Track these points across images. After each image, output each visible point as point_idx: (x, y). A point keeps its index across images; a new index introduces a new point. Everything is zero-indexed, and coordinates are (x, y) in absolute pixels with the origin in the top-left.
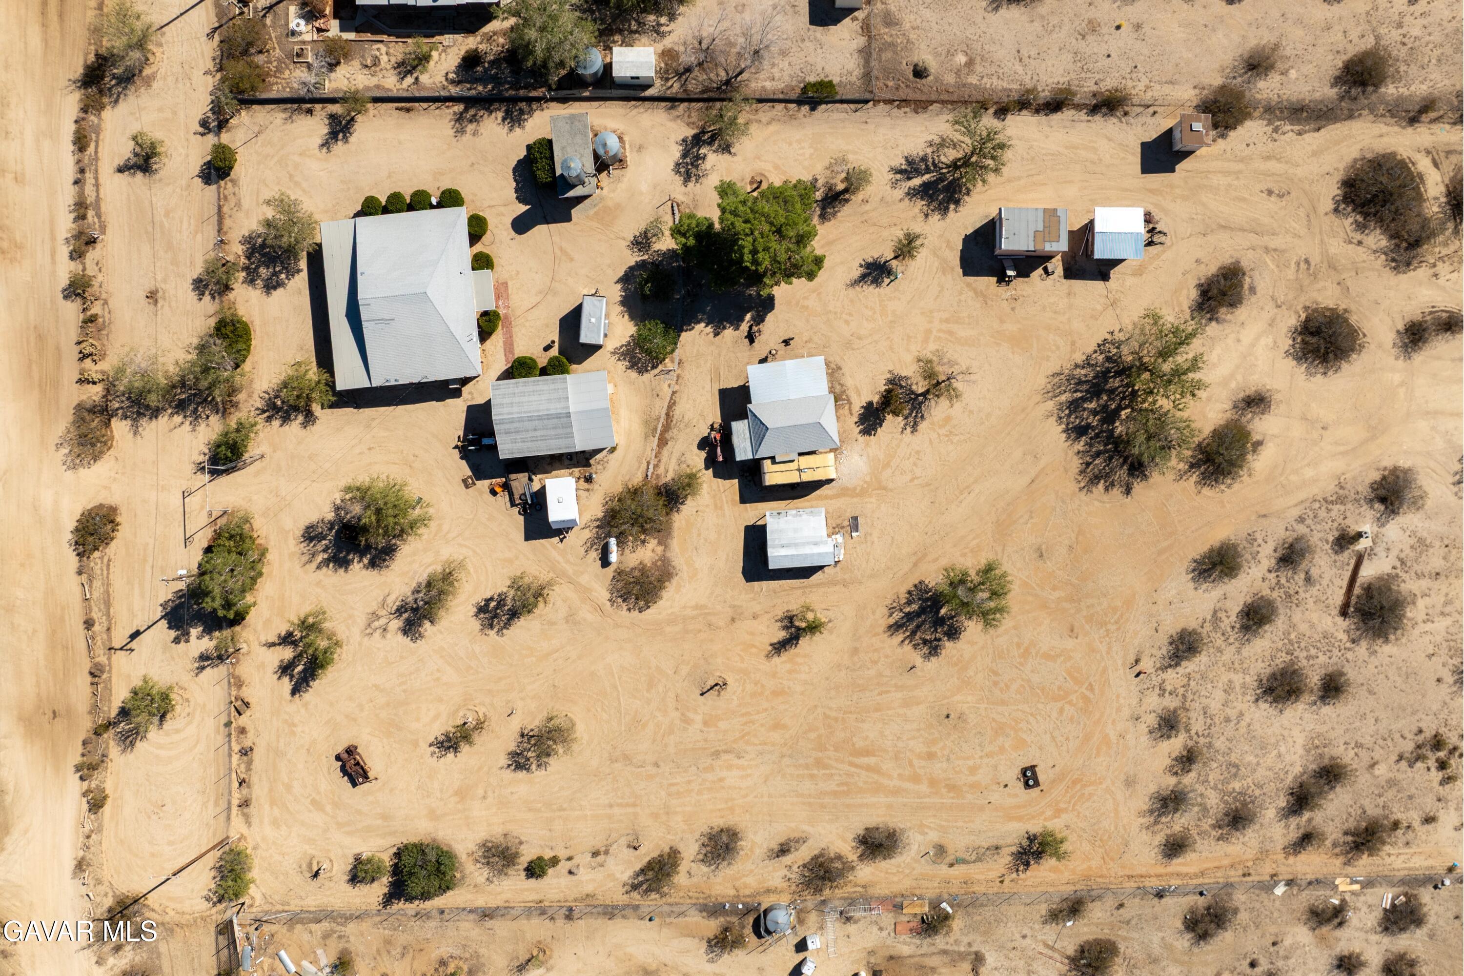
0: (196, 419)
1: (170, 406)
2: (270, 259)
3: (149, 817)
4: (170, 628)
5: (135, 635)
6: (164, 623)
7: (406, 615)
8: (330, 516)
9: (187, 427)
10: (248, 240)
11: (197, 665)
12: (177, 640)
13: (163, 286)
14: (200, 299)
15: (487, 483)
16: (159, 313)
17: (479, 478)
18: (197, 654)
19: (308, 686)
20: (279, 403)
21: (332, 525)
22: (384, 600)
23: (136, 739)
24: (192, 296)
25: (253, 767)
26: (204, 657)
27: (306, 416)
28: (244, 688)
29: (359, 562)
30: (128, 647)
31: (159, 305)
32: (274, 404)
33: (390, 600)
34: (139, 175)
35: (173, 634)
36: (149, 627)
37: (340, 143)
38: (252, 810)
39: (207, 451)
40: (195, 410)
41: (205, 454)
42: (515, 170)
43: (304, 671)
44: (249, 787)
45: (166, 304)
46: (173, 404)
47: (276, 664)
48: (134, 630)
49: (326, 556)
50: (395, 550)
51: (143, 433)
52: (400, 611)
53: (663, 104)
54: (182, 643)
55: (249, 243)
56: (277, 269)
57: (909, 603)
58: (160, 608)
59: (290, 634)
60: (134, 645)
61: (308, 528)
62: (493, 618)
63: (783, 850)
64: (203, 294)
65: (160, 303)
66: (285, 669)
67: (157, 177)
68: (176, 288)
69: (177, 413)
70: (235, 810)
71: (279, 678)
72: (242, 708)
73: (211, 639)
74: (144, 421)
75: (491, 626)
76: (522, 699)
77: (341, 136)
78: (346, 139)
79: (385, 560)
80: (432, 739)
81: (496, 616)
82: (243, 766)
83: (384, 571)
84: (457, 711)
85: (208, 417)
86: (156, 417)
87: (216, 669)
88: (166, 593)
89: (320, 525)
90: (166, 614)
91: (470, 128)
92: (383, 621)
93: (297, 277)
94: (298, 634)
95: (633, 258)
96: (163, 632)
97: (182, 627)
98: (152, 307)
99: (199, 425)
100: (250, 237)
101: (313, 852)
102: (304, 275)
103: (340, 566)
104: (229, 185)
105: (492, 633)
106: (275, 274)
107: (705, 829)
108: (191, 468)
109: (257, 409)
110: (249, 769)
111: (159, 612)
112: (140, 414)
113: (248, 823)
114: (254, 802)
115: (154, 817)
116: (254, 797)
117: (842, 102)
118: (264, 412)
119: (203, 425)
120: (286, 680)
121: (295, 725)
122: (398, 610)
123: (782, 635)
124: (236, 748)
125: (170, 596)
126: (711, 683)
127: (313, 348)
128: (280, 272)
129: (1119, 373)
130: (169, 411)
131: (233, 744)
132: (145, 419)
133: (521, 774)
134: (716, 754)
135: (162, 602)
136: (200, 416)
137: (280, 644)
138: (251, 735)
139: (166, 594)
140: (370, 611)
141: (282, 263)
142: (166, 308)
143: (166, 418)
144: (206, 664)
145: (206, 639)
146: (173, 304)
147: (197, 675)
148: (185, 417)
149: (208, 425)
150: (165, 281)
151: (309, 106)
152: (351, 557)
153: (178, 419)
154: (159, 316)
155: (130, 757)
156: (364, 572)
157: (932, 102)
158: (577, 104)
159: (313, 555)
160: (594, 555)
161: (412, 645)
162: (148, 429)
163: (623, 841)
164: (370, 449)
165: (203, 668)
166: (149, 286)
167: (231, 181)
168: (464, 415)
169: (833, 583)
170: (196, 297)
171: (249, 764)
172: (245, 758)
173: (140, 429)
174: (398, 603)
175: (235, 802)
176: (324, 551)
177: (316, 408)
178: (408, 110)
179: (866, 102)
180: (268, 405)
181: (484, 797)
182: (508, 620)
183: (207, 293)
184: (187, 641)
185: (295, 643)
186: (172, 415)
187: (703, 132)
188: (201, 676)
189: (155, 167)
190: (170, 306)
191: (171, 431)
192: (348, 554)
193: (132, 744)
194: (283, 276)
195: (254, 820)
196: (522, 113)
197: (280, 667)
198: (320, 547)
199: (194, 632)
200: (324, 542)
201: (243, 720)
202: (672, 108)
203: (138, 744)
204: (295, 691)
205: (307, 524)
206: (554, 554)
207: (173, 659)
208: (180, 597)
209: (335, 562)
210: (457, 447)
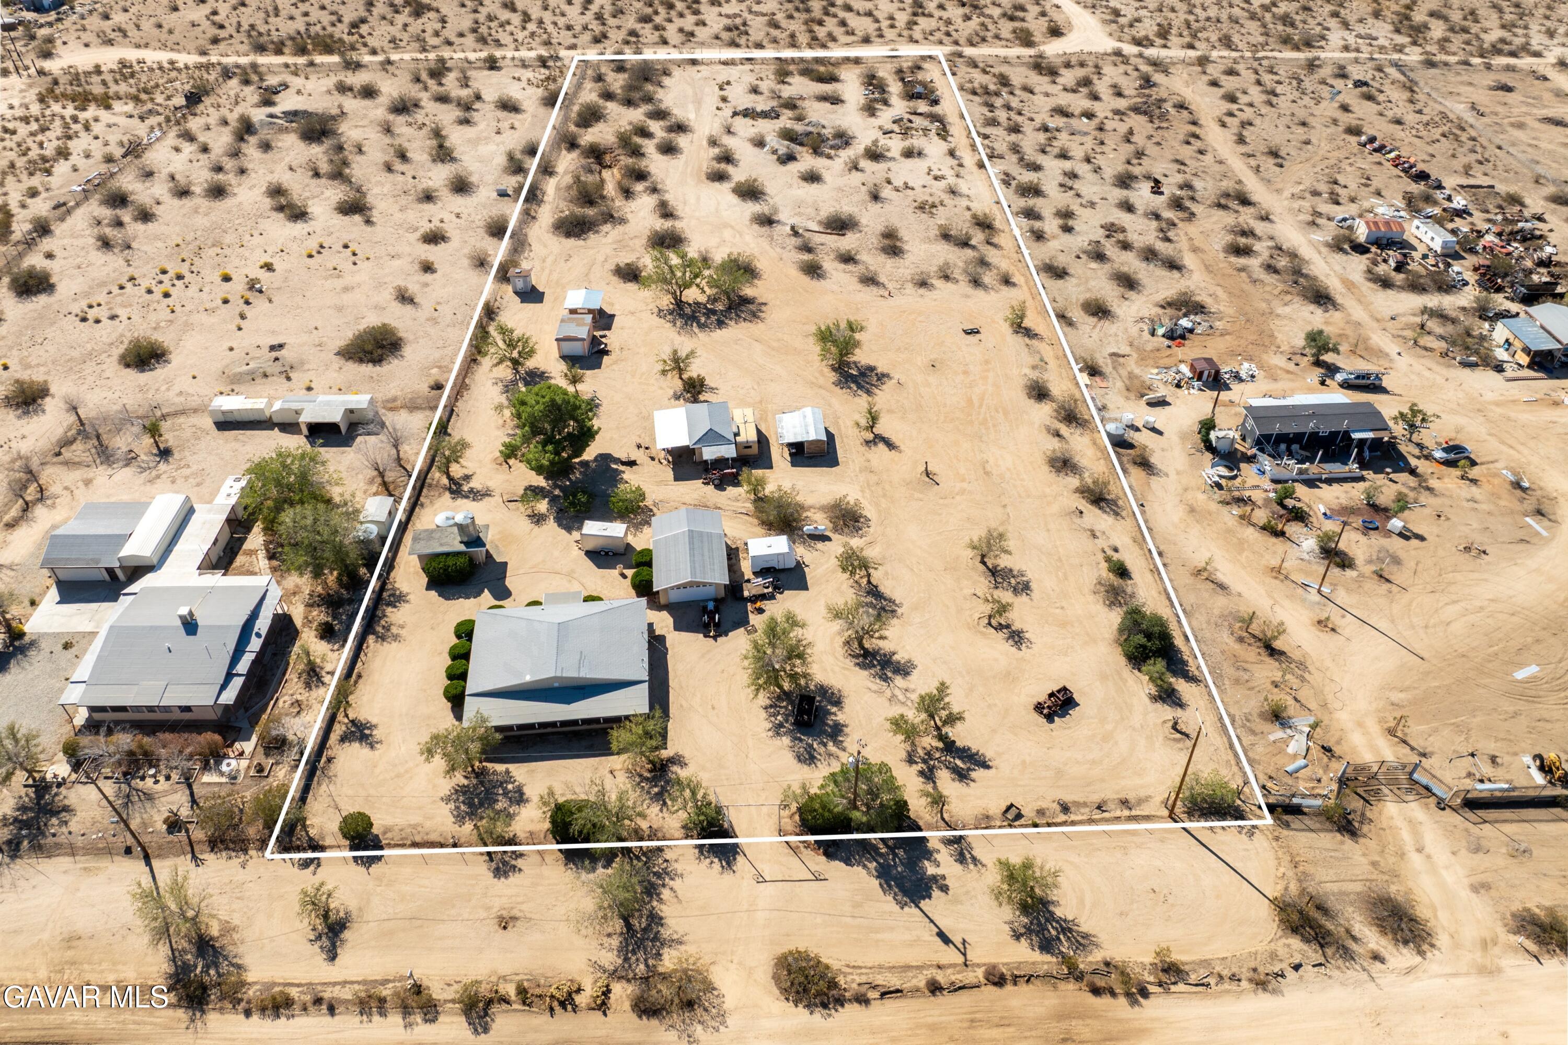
0: (667, 874)
1: (649, 902)
2: (487, 799)
3: (1172, 905)
4: (930, 897)
5: (943, 937)
6: (924, 904)
7: (890, 674)
8: (786, 740)
9: (676, 884)
10: (460, 818)
11: (971, 866)
12: (945, 889)
13: (495, 910)
14: (520, 870)
15: (751, 616)
16: (528, 915)
17: (748, 623)
18: (958, 867)
19: (977, 754)
20: (656, 790)
21: (795, 739)
22: (875, 692)
23: (1078, 932)
24: (514, 879)
25: (1081, 800)
26: (961, 859)
27: (674, 763)
28: (991, 813)
29: (835, 715)
30: (960, 946)
31: (518, 914)
32: (656, 794)
33: (874, 687)
34: (346, 935)
35: (936, 893)
36: (932, 921)
37: (374, 733)
38: (1131, 797)
39: (708, 860)
40: (658, 875)
41: (712, 862)
42: (447, 599)
43: (960, 758)
44: (1105, 802)
45: (519, 907)
46: (647, 899)
47: (957, 784)
48: (938, 939)
49: (831, 744)
50: (822, 686)
51: (681, 932)
52: (885, 679)
53: (417, 510)
54: (947, 882)
55: (464, 818)
56: (501, 792)
57: (850, 388)
58: (906, 909)
59: (922, 773)
60: (957, 940)
61: (800, 761)
62: (885, 611)
63: (1058, 435)
64: (515, 867)
65: (516, 913)
66: (962, 776)
67: (354, 914)
68: (500, 896)
69: (658, 895)
70: (1134, 813)
71: (973, 781)
72: (1013, 811)
73: (938, 851)
74: (665, 933)
75: (893, 611)
76: (961, 589)
77: (367, 732)
78: (372, 727)
79: (833, 693)
80: (1014, 649)
81: (883, 609)
82: (1082, 810)
83: (845, 693)
84: (981, 633)
85: (666, 861)
86: (661, 918)
87: (973, 845)
88: (887, 904)
89: (796, 749)
90: (913, 902)
91: (394, 630)
92: (897, 692)
93: (514, 773)
94: (920, 766)
95: (551, 525)
96: (935, 904)
97: (926, 884)
98: (518, 923)
99: (675, 870)
100: (456, 817)
101: (1161, 739)
102: (512, 767)
103: (841, 731)
104: (389, 835)
105: (899, 611)
106: (506, 793)
107: (1053, 475)
108: (728, 877)
109: (661, 810)
110: (1085, 804)
111: (911, 910)
112: (656, 938)
113: (1147, 799)
114: (1122, 796)
115: (1171, 900)
116: (1116, 797)
117: (449, 421)
118: (665, 804)
119: (676, 865)
120: (973, 775)
121: (1024, 762)
122: (885, 680)
123: (881, 446)
124: (1062, 818)
125: (890, 898)
126: (927, 479)
127: (597, 759)
128: (505, 789)
129: (681, 309)
130: (655, 903)
131: (1059, 820)
132: (662, 931)
133: (1033, 585)
134: (987, 473)
135: (898, 907)
136: (664, 870)
137: (934, 782)
138: (1044, 805)
139: (888, 902)
140: (887, 704)
141: (494, 787)
142: (523, 907)
143: (663, 907)
144: (968, 856)
145: (936, 856)
146: (520, 899)
147: (983, 866)
148: (664, 885)
149: (676, 861)
150: (488, 908)
151: (324, 759)
152: (830, 723)
153: (666, 894)
154: (533, 916)
155: (1103, 937)
156: (846, 710)
157: (463, 381)
158: (398, 560)
159: (830, 755)
160: (820, 545)
161: (920, 668)
162: (676, 928)
163: (1078, 521)
164: (713, 708)
165: (975, 860)
166: (493, 925)
167: (385, 833)
168: (683, 634)
169: (836, 423)
170: (517, 875)
171: (1078, 804)
172: (1072, 809)
173: (675, 937)
174: (878, 681)
175: (1126, 813)
176: (825, 745)
177: (665, 754)
178: (359, 676)
179: (452, 411)
180: (658, 801)
181: (1062, 608)
182: (885, 599)
183: (513, 862)
184: (944, 878)
185: (932, 769)
186: (660, 901)
187: (450, 489)
188: (984, 861)
189: (342, 914)
190: (523, 903)
191: (680, 901)
192: (828, 725)
193: (1086, 936)
194: (510, 787)
195: (1142, 794)
196: (393, 595)
197: (960, 781)
198: (822, 750)
199: (931, 870)
200: (815, 746)
201: (1028, 812)
202: (422, 505)
203: (1084, 928)
204: (985, 765)
205: (795, 762)
206: (820, 571)
207: (967, 892)
208: (890, 886)
209: (837, 735)
210: (715, 638)
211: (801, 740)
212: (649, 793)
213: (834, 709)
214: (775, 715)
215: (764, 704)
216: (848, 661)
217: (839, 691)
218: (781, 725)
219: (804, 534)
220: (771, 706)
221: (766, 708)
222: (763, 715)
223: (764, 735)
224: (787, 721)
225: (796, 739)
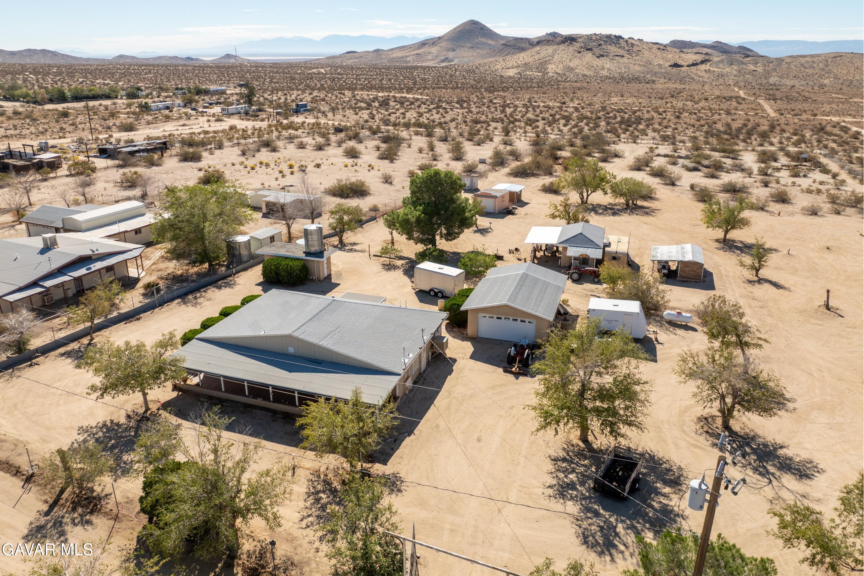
8: (573, 507)
29: (666, 496)
57: (733, 252)
61: (586, 542)
79: (669, 469)
89: (585, 523)
95: (398, 272)
103: (670, 519)
123: (767, 285)
126: (828, 311)
152: (656, 505)
168: (479, 363)
169: (716, 268)
176: (637, 532)
177: (380, 470)
178: (138, 319)
182: (769, 390)
192: (651, 507)
198: (630, 535)
200: (620, 528)
205: (579, 540)
209: (662, 524)
210: (517, 375)
211: (597, 514)
212: (323, 508)
213: (667, 490)
214: (565, 471)
215: (554, 454)
216: (702, 439)
217: (680, 468)
218: (572, 486)
219: (662, 317)
220: (564, 460)
221: (555, 460)
222: (550, 466)
223: (540, 491)
224: (582, 484)
225: (587, 509)
